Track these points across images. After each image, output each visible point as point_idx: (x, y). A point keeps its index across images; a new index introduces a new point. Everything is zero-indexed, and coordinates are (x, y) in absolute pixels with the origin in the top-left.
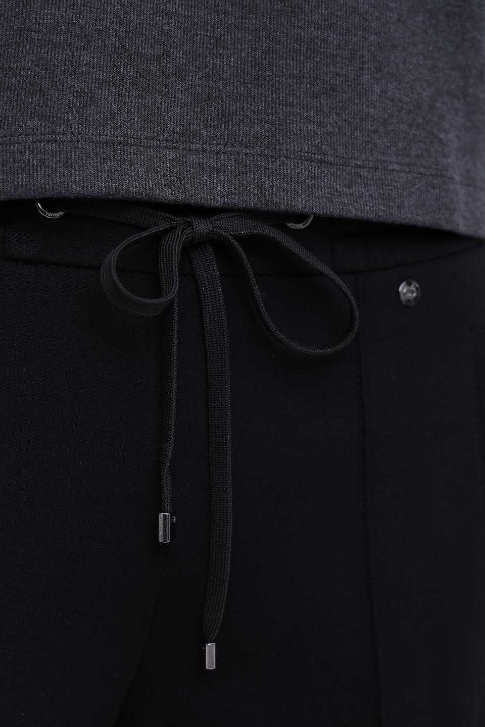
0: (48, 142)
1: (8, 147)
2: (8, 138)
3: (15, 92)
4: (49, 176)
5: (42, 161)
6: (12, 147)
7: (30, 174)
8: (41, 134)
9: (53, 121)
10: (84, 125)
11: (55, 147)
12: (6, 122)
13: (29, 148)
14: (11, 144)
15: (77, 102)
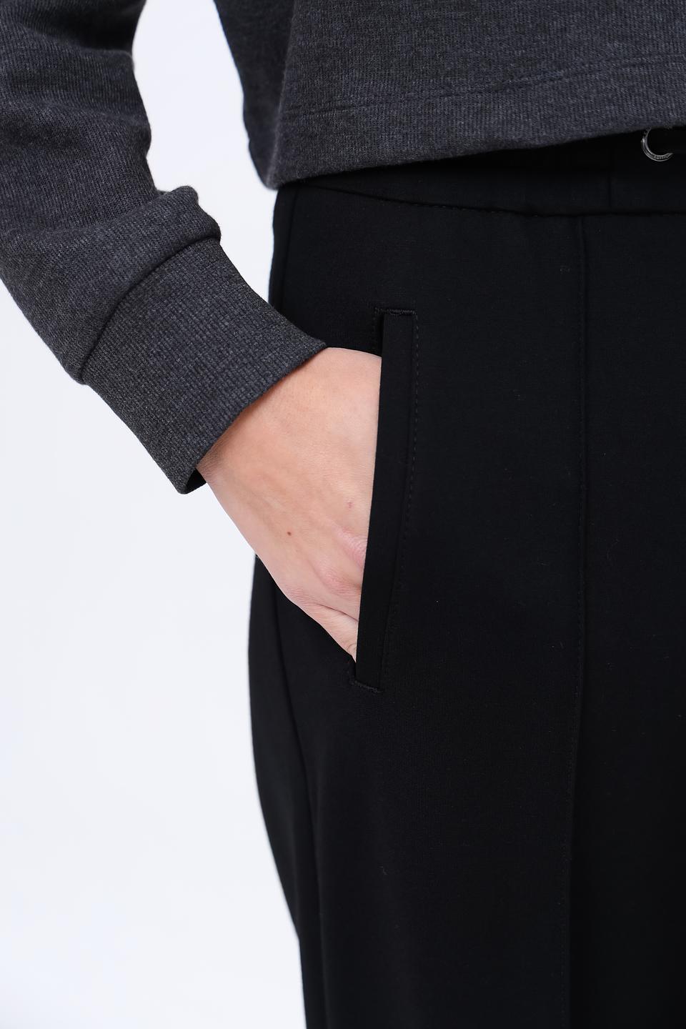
0: (634, 66)
1: (588, 76)
2: (587, 66)
3: (586, 12)
4: (641, 104)
5: (631, 88)
6: (593, 76)
7: (619, 105)
8: (625, 58)
9: (636, 42)
10: (671, 43)
11: (644, 71)
12: (582, 49)
13: (614, 75)
14: (591, 73)
15: (660, 17)
